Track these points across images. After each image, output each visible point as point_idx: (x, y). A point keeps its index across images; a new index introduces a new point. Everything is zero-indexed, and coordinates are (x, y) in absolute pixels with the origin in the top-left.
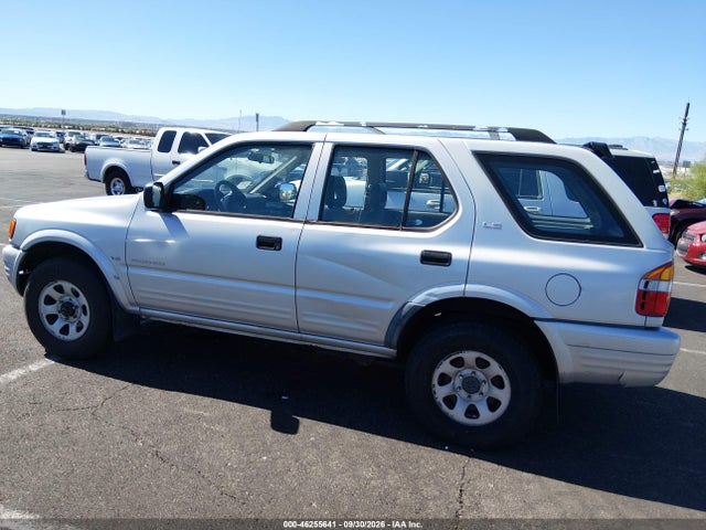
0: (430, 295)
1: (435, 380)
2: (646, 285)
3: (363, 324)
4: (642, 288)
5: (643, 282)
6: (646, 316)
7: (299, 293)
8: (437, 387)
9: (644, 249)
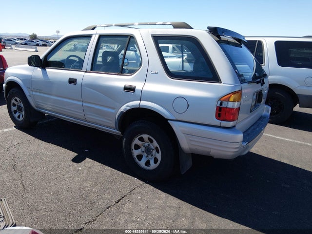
0: (127, 106)
1: (133, 147)
2: (221, 104)
3: (107, 119)
4: (219, 105)
5: (219, 102)
6: (221, 120)
7: (84, 104)
8: (134, 150)
9: (222, 84)
